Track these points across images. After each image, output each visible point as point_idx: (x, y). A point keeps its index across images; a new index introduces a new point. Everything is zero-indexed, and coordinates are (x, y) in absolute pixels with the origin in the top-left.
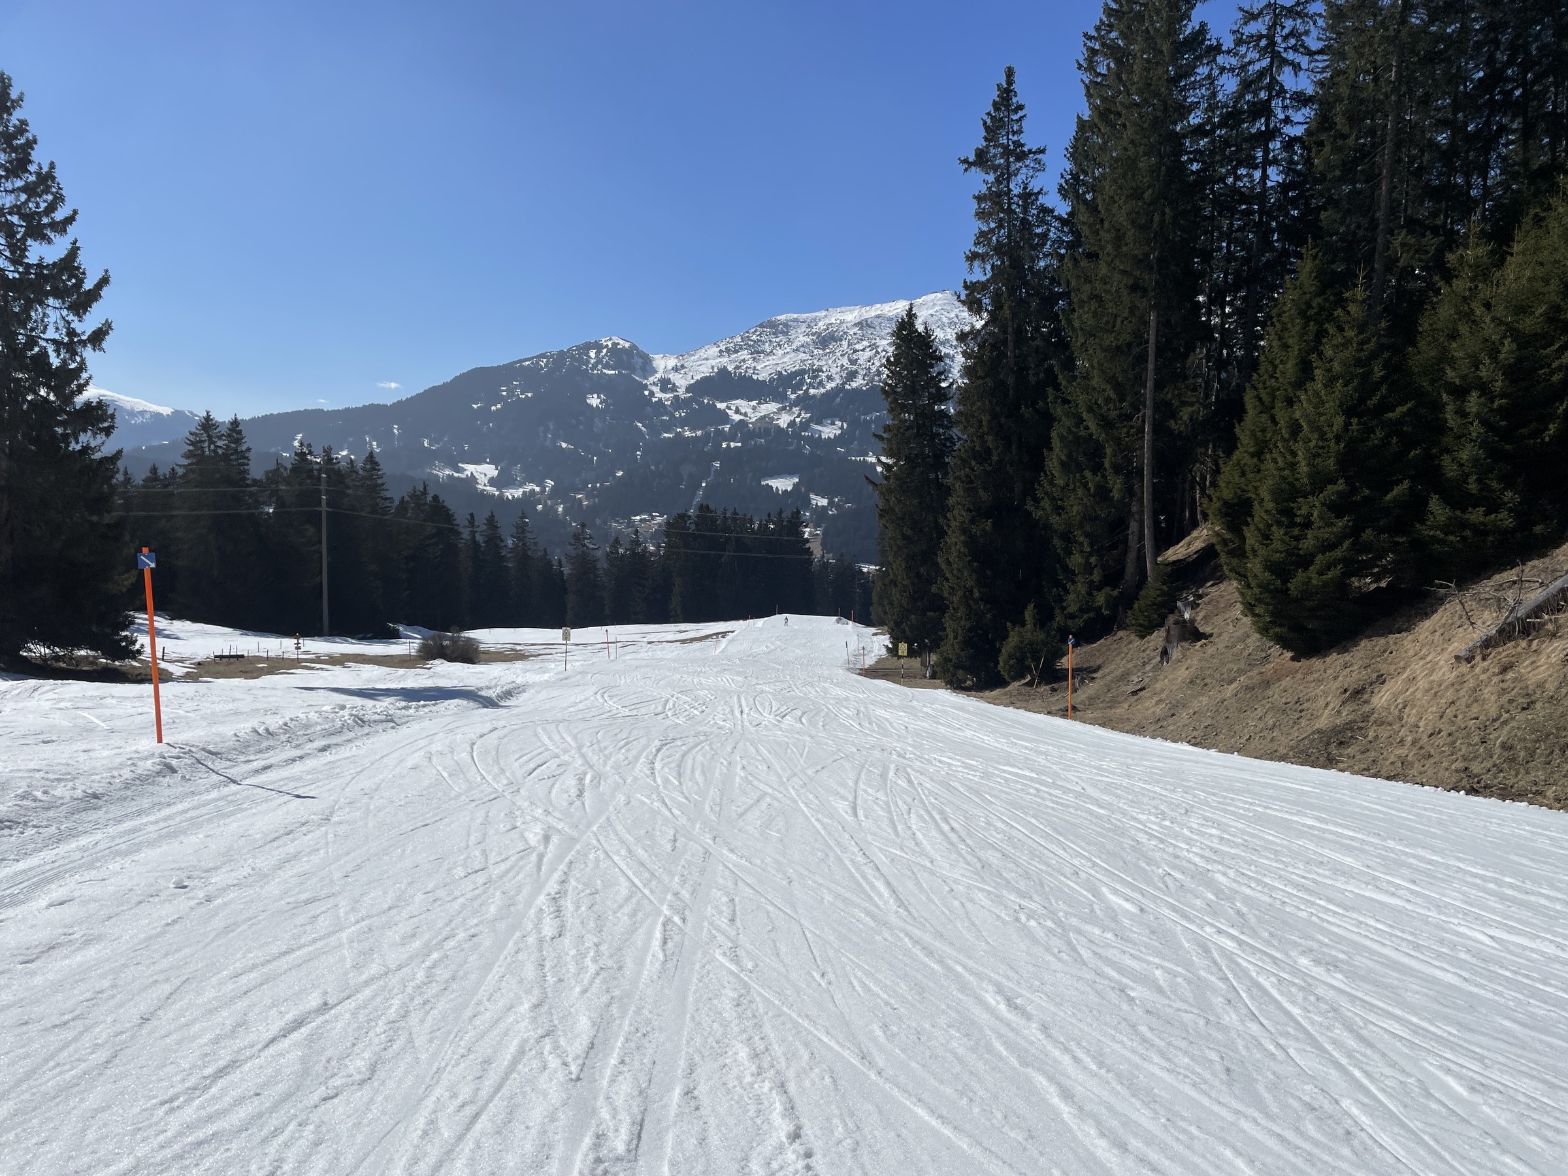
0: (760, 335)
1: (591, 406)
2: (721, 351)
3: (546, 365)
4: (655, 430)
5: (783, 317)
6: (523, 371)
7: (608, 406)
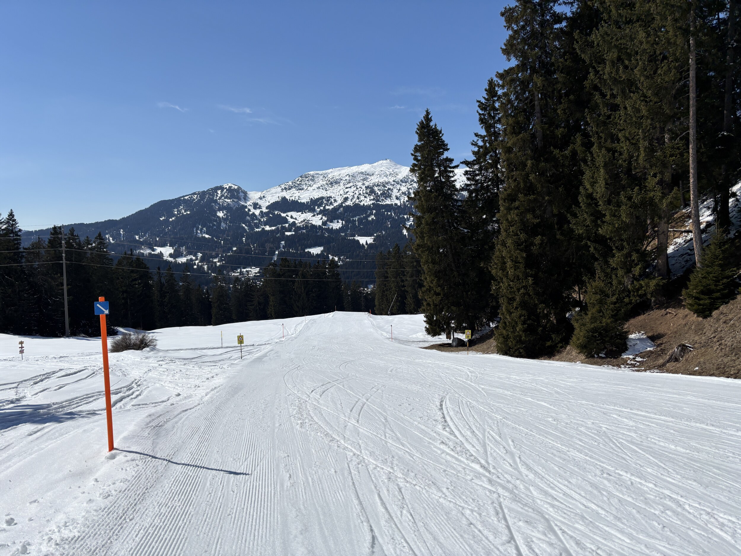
0: (301, 181)
1: (219, 217)
2: (282, 189)
3: (196, 198)
4: (251, 228)
5: (312, 173)
6: (185, 201)
7: (227, 216)
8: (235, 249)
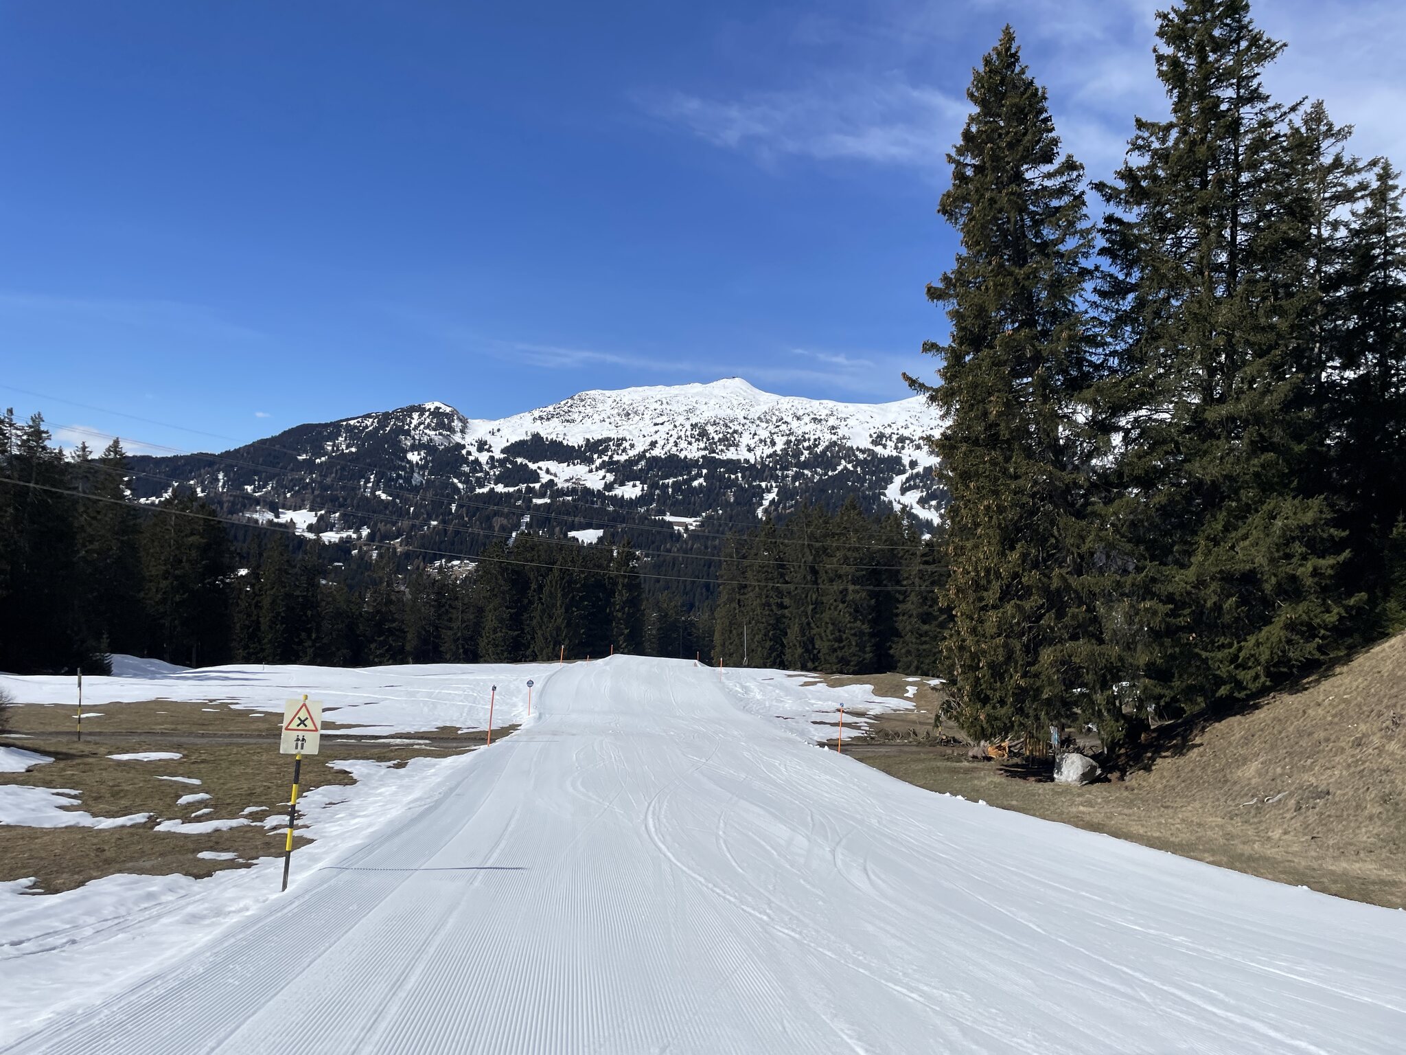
0: (571, 406)
2: (534, 419)
3: (372, 424)
4: (470, 487)
5: (592, 393)
6: (350, 429)
8: (434, 523)
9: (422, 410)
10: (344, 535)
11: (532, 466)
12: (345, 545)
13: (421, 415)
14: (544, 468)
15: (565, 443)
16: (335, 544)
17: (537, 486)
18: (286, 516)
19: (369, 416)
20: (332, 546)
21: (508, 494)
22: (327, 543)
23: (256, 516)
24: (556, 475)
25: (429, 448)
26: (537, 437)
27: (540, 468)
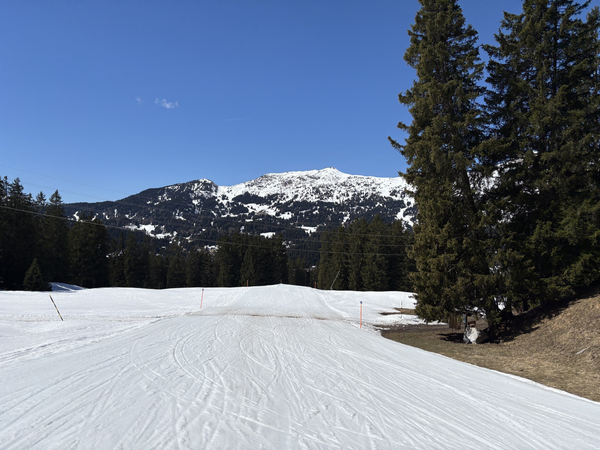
0: (261, 180)
1: (194, 204)
2: (246, 186)
3: (177, 189)
4: (219, 215)
5: (270, 174)
6: (168, 190)
7: (201, 204)
8: (204, 230)
9: (198, 182)
10: (167, 235)
11: (245, 206)
12: (167, 239)
13: (198, 185)
14: (250, 207)
15: (259, 196)
16: (162, 239)
17: (247, 214)
18: (142, 227)
19: (176, 185)
20: (161, 239)
21: (235, 218)
22: (159, 238)
23: (130, 227)
24: (255, 209)
25: (202, 198)
26: (247, 193)
27: (248, 207)
